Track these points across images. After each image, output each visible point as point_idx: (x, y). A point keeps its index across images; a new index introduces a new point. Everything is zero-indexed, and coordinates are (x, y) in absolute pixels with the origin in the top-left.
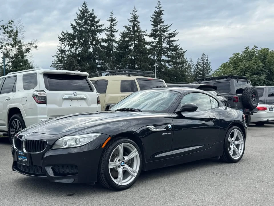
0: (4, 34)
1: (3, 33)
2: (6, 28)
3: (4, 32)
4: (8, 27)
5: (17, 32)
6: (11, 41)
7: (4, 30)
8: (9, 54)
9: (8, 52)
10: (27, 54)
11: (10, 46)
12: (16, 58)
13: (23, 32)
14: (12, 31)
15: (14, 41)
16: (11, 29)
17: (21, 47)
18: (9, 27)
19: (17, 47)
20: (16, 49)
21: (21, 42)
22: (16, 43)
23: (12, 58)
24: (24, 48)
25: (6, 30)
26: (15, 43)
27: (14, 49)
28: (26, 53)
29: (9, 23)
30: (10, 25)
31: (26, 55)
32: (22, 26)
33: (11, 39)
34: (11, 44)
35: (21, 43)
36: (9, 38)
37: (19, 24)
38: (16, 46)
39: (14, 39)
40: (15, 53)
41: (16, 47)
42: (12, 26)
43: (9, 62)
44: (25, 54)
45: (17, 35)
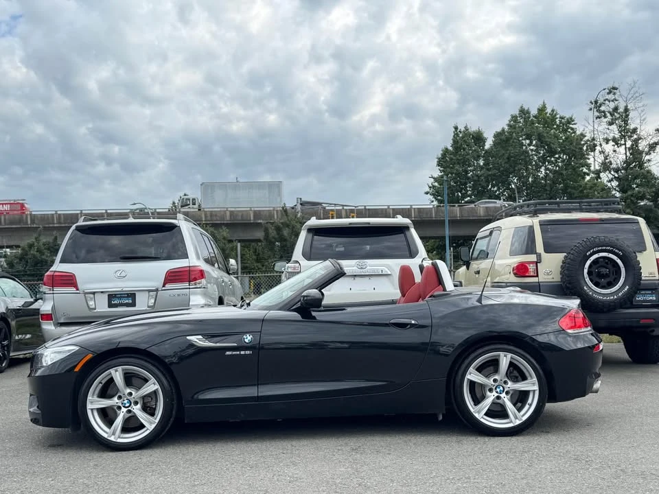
0: (598, 120)
1: (597, 118)
2: (600, 106)
3: (597, 114)
4: (607, 102)
5: (626, 110)
6: (614, 131)
7: (597, 111)
8: (611, 162)
9: (607, 159)
10: (653, 156)
11: (611, 143)
12: (626, 169)
13: (642, 108)
14: (616, 109)
15: (620, 132)
16: (612, 105)
17: (636, 142)
18: (609, 101)
19: (629, 144)
20: (626, 148)
21: (638, 130)
22: (627, 132)
23: (617, 170)
24: (642, 145)
25: (603, 108)
26: (623, 137)
27: (622, 149)
28: (650, 154)
29: (609, 93)
30: (611, 97)
31: (649, 161)
32: (637, 95)
33: (614, 127)
34: (614, 140)
35: (638, 133)
36: (610, 127)
37: (632, 92)
38: (625, 141)
39: (620, 127)
40: (625, 157)
41: (625, 144)
42: (617, 98)
43: (610, 181)
44: (648, 157)
45: (627, 116)
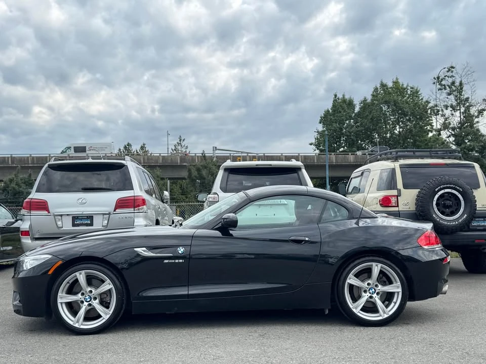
0: (440, 91)
2: (442, 80)
3: (439, 87)
4: (446, 78)
5: (461, 84)
6: (452, 100)
7: (439, 84)
8: (449, 122)
9: (447, 120)
10: (480, 119)
11: (450, 109)
12: (460, 128)
13: (473, 83)
14: (453, 83)
15: (456, 100)
16: (450, 80)
17: (468, 108)
18: (448, 77)
19: (463, 110)
20: (460, 112)
21: (470, 99)
22: (462, 102)
23: (453, 129)
24: (473, 111)
25: (443, 83)
26: (458, 104)
27: (458, 113)
28: (479, 117)
29: (448, 72)
30: (450, 74)
31: (478, 122)
32: (470, 73)
33: (452, 97)
34: (452, 106)
35: (470, 101)
36: (449, 97)
37: (465, 70)
38: (460, 107)
39: (456, 96)
40: (459, 119)
41: (460, 110)
42: (454, 75)
43: (449, 137)
44: (476, 120)
45: (462, 89)
